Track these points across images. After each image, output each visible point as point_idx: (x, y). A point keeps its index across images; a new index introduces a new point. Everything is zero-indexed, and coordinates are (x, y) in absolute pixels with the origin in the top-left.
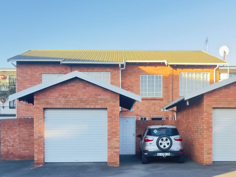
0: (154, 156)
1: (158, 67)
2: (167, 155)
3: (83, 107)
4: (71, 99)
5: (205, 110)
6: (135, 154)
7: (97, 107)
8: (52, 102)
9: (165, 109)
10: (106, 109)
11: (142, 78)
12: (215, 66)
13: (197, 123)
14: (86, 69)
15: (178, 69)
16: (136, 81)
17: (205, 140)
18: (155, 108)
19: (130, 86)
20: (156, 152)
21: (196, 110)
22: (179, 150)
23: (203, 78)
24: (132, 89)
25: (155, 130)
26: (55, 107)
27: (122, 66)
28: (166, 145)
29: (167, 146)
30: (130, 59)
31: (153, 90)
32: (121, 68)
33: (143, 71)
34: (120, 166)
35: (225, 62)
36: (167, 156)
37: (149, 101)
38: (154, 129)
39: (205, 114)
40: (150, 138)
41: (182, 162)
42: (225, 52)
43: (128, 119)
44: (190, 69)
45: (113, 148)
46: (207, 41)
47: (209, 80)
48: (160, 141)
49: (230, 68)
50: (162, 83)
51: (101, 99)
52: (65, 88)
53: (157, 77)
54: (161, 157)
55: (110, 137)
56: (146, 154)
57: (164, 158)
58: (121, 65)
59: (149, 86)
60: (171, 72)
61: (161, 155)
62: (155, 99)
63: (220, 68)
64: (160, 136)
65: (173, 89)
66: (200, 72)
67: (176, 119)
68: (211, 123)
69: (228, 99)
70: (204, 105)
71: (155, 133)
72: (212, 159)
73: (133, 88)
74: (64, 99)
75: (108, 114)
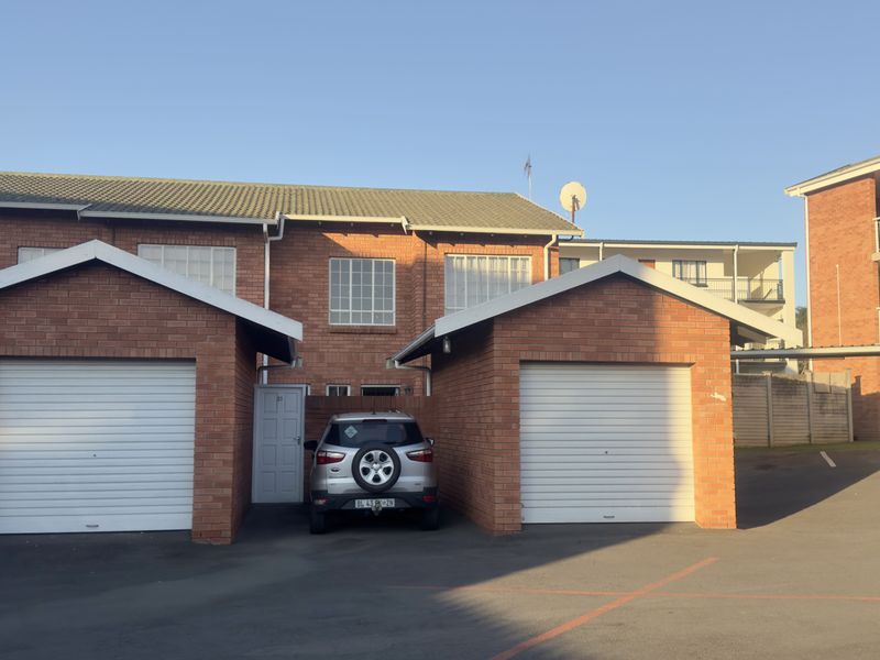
0: (344, 508)
1: (383, 237)
2: (385, 506)
3: (117, 355)
4: (79, 330)
5: (496, 367)
6: (302, 500)
7: (163, 355)
8: (14, 336)
9: (396, 363)
10: (193, 360)
11: (335, 266)
12: (549, 238)
13: (478, 408)
14: (161, 236)
15: (439, 245)
16: (315, 276)
17: (497, 460)
18: (373, 359)
19: (298, 291)
20: (349, 497)
21: (475, 367)
22: (422, 490)
23: (515, 273)
24: (304, 299)
25: (351, 428)
26: (25, 354)
27: (273, 229)
28: (381, 473)
29: (385, 479)
30: (300, 211)
31: (367, 305)
32: (270, 235)
33: (337, 247)
34: (233, 543)
35: (576, 229)
36: (384, 509)
37: (356, 338)
38: (347, 424)
39: (496, 379)
40: (334, 451)
41: (433, 527)
42: (575, 200)
43: (281, 393)
44: (476, 246)
45: (213, 484)
46: (528, 165)
47: (529, 277)
48: (363, 464)
49: (606, 245)
50: (394, 286)
51: (176, 331)
52: (58, 292)
53: (379, 265)
54: (367, 513)
55: (201, 449)
56: (321, 502)
57: (377, 514)
58: (269, 226)
59: (356, 292)
60: (421, 253)
61: (366, 506)
62: (372, 331)
63: (560, 244)
64: (364, 448)
65: (425, 302)
66: (503, 256)
67: (428, 394)
68: (516, 407)
69: (565, 335)
70: (495, 353)
71: (351, 436)
72: (520, 517)
73: (307, 296)
74: (53, 328)
75: (198, 379)
